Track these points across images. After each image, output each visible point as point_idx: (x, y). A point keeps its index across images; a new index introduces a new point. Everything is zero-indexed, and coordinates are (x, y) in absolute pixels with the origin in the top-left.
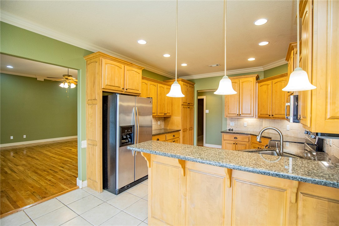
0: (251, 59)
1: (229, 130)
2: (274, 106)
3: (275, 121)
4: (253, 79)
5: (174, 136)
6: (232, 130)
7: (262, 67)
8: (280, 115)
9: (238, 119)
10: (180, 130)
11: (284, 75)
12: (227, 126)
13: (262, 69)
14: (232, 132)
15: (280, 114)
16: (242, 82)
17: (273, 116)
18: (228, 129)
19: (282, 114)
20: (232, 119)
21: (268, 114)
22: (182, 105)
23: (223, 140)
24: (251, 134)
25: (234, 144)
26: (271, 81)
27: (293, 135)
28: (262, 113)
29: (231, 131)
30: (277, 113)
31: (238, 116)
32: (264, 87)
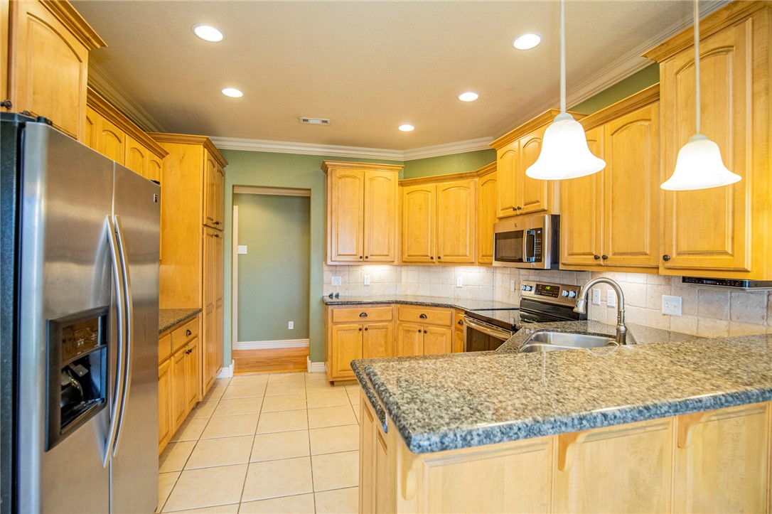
0: (406, 128)
1: (331, 296)
2: (441, 238)
3: (432, 269)
4: (393, 176)
5: (189, 333)
6: (337, 296)
7: (402, 151)
8: (456, 256)
9: (351, 269)
10: (201, 310)
11: (465, 177)
12: (325, 286)
13: (402, 156)
14: (338, 300)
15: (456, 253)
16: (371, 179)
17: (441, 260)
18: (326, 294)
19: (461, 254)
20: (335, 268)
21: (427, 256)
22: (205, 225)
23: (330, 324)
24: (397, 302)
25: (360, 330)
26: (434, 184)
27: (469, 297)
28: (411, 254)
29: (334, 299)
30: (448, 253)
31: (362, 260)
32: (417, 195)
